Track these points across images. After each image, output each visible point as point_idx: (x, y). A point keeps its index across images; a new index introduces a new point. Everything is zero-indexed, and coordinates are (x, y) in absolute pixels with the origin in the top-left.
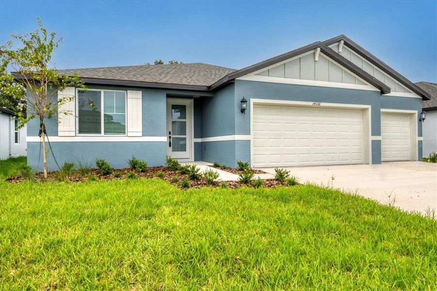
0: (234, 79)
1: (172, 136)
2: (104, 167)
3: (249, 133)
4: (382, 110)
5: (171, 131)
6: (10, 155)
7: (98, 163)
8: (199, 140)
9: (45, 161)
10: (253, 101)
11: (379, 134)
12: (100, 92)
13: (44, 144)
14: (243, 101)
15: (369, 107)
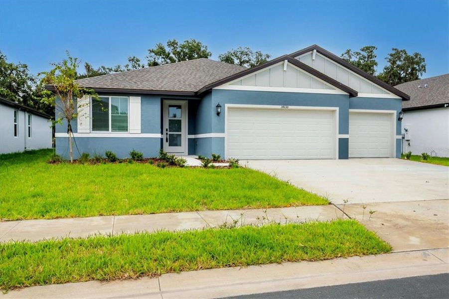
0: (211, 89)
1: (169, 133)
2: (111, 156)
3: (223, 132)
4: (351, 110)
5: (168, 128)
6: (25, 148)
7: (107, 154)
8: (193, 136)
9: (71, 151)
10: (227, 106)
11: (347, 133)
12: (108, 98)
13: (70, 139)
14: (218, 106)
15: (337, 109)
